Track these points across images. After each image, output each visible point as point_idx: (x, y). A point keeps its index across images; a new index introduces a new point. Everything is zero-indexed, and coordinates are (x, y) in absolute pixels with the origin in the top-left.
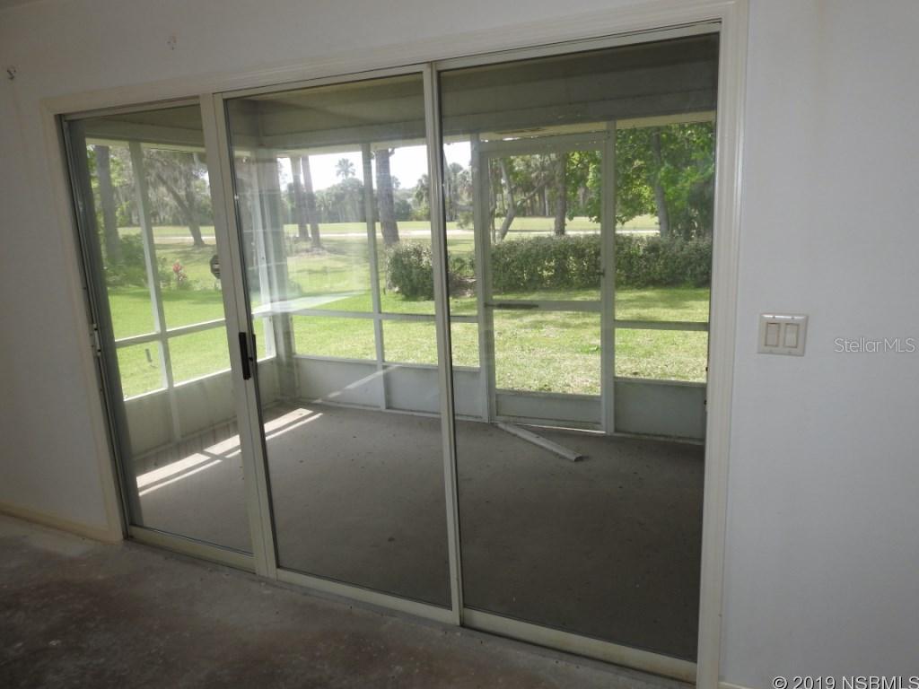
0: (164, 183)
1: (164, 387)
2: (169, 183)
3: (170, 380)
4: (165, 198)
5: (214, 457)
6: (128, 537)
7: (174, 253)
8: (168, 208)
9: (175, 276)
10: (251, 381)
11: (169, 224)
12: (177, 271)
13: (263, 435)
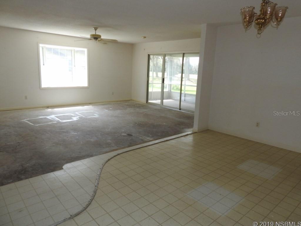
3: (152, 90)
6: (147, 102)
10: (163, 84)
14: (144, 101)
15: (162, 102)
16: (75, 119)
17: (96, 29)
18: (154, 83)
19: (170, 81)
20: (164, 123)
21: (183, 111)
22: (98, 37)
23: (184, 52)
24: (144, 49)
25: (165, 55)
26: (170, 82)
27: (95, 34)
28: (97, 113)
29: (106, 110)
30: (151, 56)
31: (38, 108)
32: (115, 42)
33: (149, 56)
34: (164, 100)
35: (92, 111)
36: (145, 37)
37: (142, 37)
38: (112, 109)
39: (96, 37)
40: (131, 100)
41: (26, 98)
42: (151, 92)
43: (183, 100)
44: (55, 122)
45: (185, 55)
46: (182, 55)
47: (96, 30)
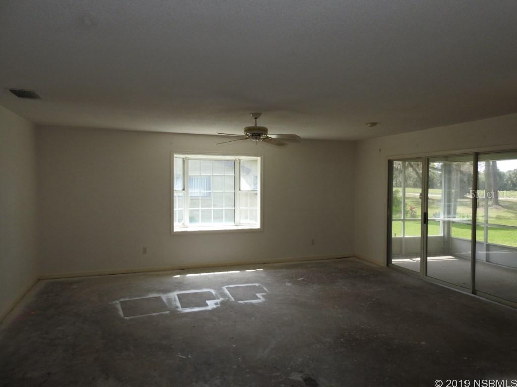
0: (412, 166)
1: (402, 236)
2: (414, 166)
3: (404, 235)
4: (411, 174)
5: (414, 260)
6: (387, 265)
7: (412, 201)
8: (412, 179)
9: (410, 212)
10: (425, 225)
11: (411, 187)
12: (412, 209)
13: (426, 259)
14: (381, 260)
15: (424, 263)
16: (211, 305)
17: (256, 116)
18: (407, 220)
19: (446, 213)
20: (423, 343)
21: (481, 298)
22: (260, 132)
23: (476, 150)
24: (380, 151)
25: (428, 159)
26: (446, 216)
27: (254, 126)
28: (265, 291)
29: (289, 282)
30: (394, 162)
31: (165, 270)
32: (293, 138)
33: (390, 163)
34: (428, 258)
35: (257, 284)
36: (373, 124)
37: (367, 124)
38: (304, 280)
39: (256, 133)
40: (355, 257)
41: (145, 251)
42: (400, 240)
43: (484, 259)
44: (167, 312)
45: (480, 157)
46: (472, 157)
47: (256, 118)
